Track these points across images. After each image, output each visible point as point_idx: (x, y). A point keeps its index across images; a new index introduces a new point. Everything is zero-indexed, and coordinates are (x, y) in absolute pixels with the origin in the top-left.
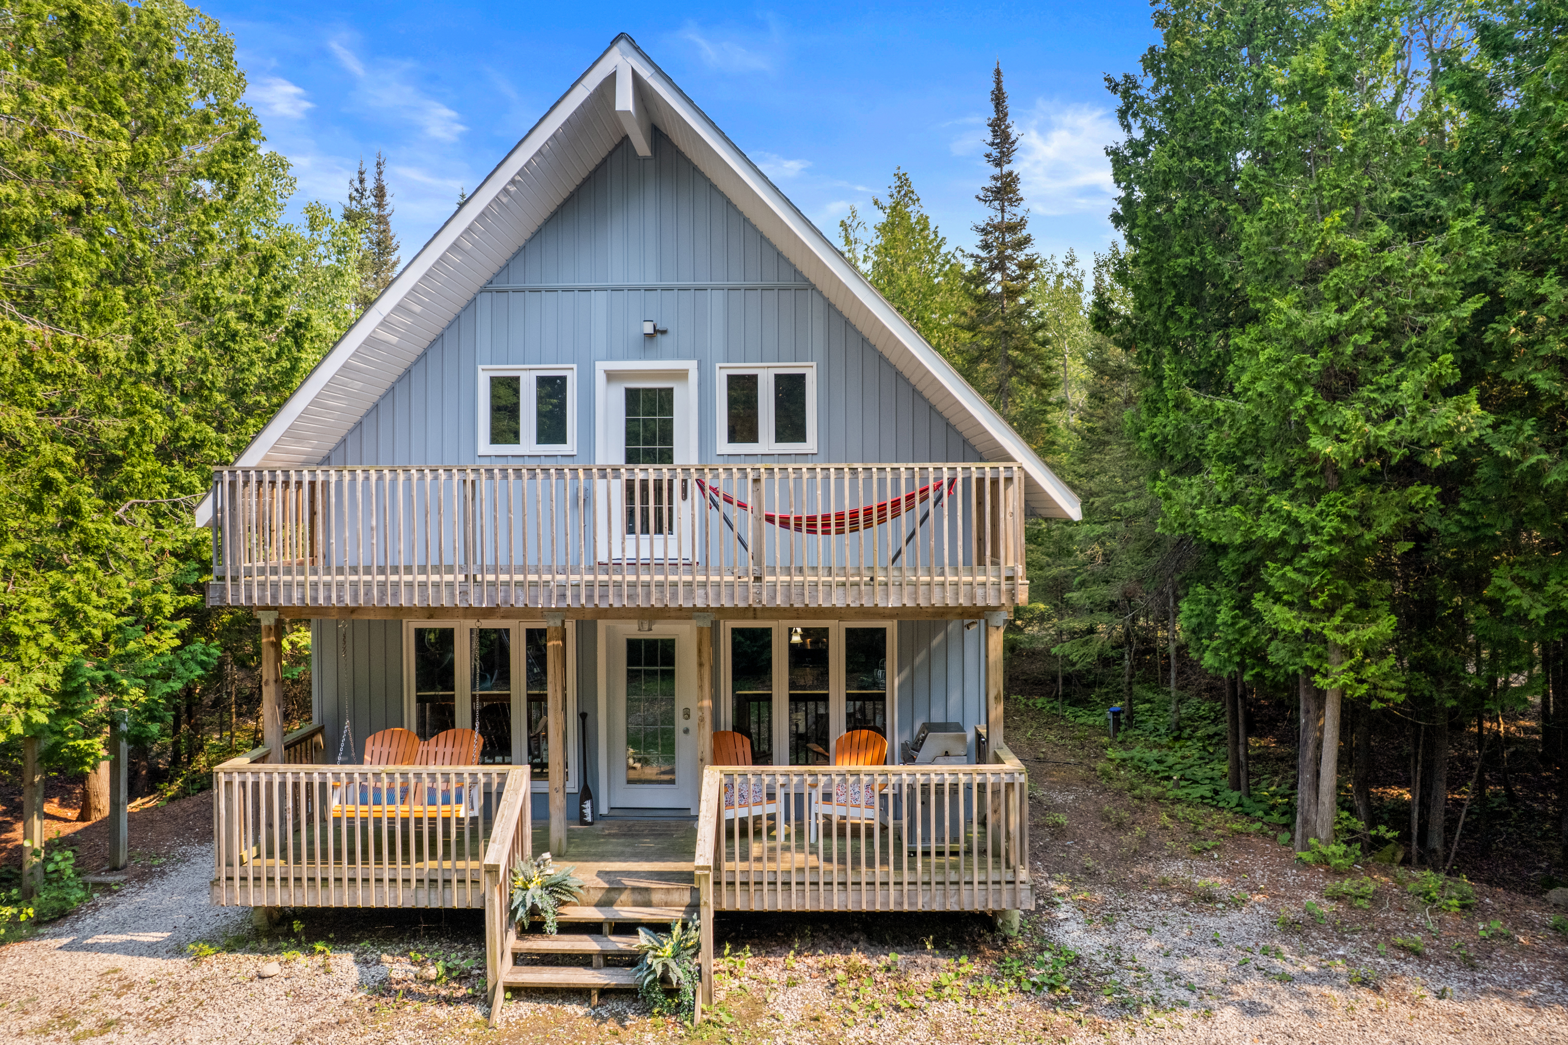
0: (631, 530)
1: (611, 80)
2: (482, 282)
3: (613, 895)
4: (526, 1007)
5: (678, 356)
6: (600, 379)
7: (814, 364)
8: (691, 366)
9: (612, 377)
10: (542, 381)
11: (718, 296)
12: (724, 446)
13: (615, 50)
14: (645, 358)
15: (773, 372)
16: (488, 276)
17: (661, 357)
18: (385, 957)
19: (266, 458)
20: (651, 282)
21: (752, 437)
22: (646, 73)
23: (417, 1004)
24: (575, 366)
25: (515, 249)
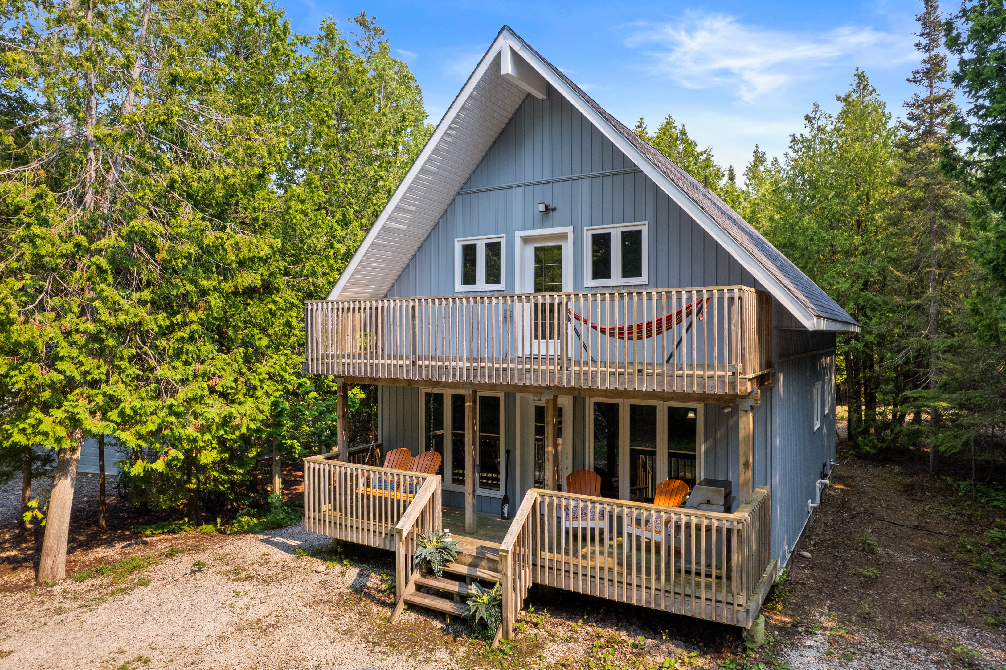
0: (536, 337)
1: (499, 56)
2: (457, 189)
3: (478, 561)
4: (413, 616)
5: (562, 225)
6: (518, 242)
7: (646, 222)
8: (569, 230)
9: (526, 240)
10: (488, 245)
11: (586, 182)
12: (589, 281)
13: (501, 37)
14: (543, 227)
15: (620, 230)
16: (460, 185)
17: (552, 226)
18: (373, 575)
19: (340, 295)
20: (547, 177)
21: (607, 275)
22: (517, 48)
23: (368, 602)
24: (504, 235)
25: (474, 167)
